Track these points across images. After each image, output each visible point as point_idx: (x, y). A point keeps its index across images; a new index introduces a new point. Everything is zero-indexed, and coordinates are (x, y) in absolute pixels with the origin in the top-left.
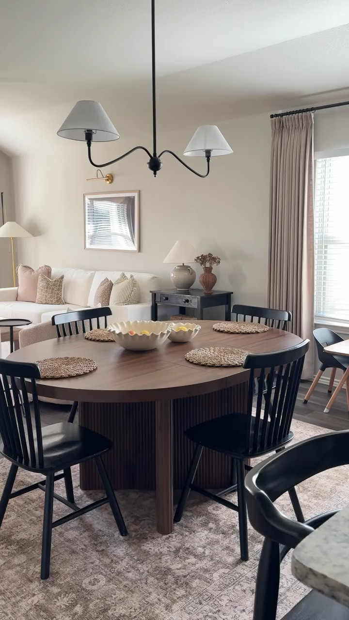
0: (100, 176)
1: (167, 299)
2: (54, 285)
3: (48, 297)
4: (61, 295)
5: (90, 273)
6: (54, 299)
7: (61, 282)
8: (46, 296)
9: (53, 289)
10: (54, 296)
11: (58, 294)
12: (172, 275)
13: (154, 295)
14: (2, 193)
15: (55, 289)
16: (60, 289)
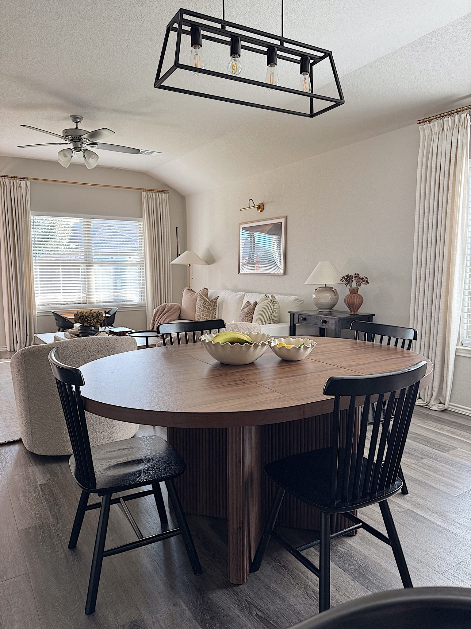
0: (252, 205)
1: (305, 319)
2: (210, 305)
3: (205, 315)
4: (215, 314)
5: (240, 294)
6: (210, 317)
7: (216, 302)
8: (203, 315)
9: (209, 309)
10: (210, 315)
11: (213, 313)
12: (314, 296)
13: (293, 315)
14: (177, 228)
15: (211, 309)
16: (215, 309)
